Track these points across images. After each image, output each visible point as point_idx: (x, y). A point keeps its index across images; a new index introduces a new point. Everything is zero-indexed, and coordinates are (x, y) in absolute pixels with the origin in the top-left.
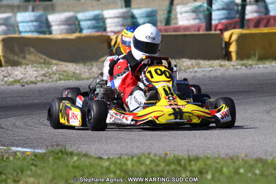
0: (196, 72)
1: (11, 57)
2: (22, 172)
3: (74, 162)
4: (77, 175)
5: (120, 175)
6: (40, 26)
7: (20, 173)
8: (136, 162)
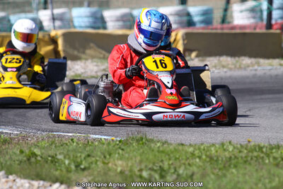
0: (256, 70)
1: (71, 51)
2: (110, 155)
3: (159, 147)
4: (164, 159)
5: (205, 160)
6: (95, 23)
7: (108, 157)
8: (219, 148)
